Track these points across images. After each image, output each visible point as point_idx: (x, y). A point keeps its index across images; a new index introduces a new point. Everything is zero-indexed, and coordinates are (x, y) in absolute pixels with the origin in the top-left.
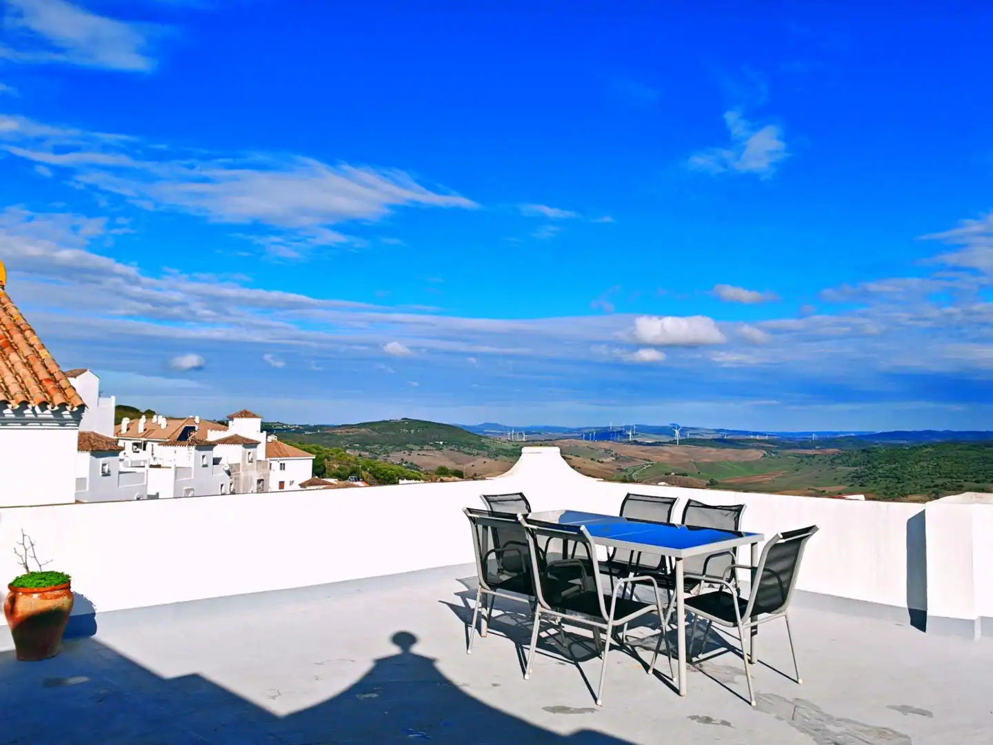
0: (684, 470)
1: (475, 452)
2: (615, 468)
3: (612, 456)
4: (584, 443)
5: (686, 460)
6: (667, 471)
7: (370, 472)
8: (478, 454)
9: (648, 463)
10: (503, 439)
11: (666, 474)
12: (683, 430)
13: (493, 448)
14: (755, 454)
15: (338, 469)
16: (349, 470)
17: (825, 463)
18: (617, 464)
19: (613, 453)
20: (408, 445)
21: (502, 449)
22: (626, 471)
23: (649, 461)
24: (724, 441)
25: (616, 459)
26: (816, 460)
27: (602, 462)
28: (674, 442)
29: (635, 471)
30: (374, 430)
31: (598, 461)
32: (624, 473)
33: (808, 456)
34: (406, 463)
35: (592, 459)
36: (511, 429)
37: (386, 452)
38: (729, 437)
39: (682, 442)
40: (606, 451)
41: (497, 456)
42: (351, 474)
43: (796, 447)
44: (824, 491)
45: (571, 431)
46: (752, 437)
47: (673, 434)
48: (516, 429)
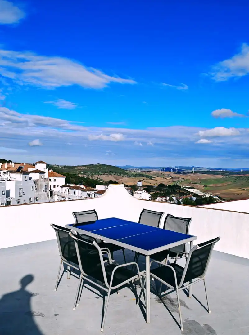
0: (195, 182)
1: (123, 175)
2: (171, 181)
3: (170, 177)
4: (161, 172)
5: (196, 178)
6: (189, 182)
7: (86, 182)
8: (124, 176)
9: (183, 179)
10: (133, 171)
11: (189, 183)
12: (196, 168)
13: (129, 174)
14: (220, 177)
15: (75, 181)
16: (78, 181)
17: (245, 179)
18: (171, 179)
19: (171, 176)
20: (100, 173)
21: (132, 174)
22: (175, 182)
23: (183, 178)
24: (209, 172)
25: (172, 178)
26: (242, 178)
27: (167, 179)
28: (192, 172)
29: (178, 182)
30: (88, 167)
31: (165, 179)
32: (174, 183)
33: (240, 177)
34: (99, 179)
35: (163, 178)
36: (135, 167)
37: (92, 175)
38: (211, 170)
39: (195, 172)
40: (168, 175)
41: (130, 177)
42: (79, 183)
43: (235, 174)
44: (244, 189)
45: (156, 168)
46: (220, 170)
47: (192, 169)
48: (137, 167)
